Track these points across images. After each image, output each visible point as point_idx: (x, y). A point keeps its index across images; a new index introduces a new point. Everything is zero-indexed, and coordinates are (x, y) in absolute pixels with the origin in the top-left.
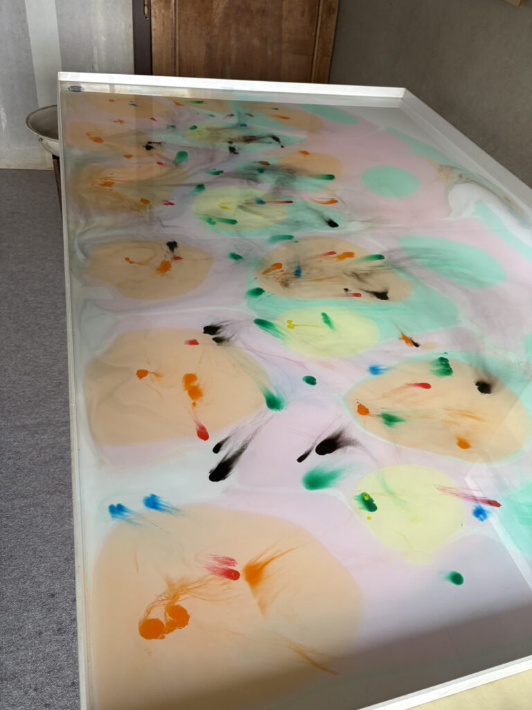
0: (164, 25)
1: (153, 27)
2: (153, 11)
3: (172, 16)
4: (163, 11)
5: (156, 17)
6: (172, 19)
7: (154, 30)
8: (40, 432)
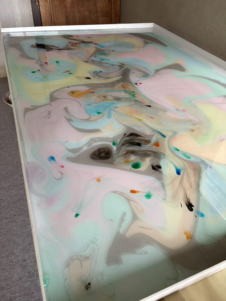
0: (45, 9)
1: (41, 11)
2: (40, 4)
3: (49, 5)
4: (44, 3)
5: (42, 6)
6: (49, 7)
7: (42, 12)
8: (11, 189)
